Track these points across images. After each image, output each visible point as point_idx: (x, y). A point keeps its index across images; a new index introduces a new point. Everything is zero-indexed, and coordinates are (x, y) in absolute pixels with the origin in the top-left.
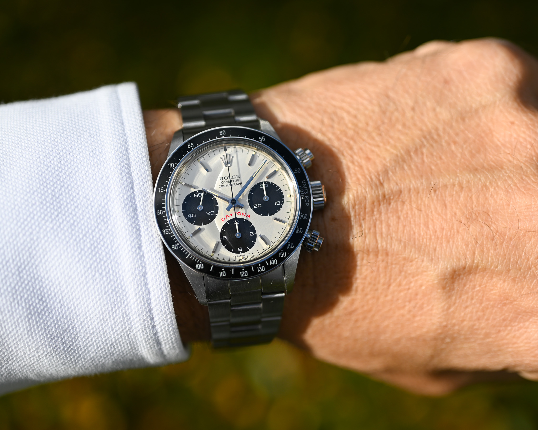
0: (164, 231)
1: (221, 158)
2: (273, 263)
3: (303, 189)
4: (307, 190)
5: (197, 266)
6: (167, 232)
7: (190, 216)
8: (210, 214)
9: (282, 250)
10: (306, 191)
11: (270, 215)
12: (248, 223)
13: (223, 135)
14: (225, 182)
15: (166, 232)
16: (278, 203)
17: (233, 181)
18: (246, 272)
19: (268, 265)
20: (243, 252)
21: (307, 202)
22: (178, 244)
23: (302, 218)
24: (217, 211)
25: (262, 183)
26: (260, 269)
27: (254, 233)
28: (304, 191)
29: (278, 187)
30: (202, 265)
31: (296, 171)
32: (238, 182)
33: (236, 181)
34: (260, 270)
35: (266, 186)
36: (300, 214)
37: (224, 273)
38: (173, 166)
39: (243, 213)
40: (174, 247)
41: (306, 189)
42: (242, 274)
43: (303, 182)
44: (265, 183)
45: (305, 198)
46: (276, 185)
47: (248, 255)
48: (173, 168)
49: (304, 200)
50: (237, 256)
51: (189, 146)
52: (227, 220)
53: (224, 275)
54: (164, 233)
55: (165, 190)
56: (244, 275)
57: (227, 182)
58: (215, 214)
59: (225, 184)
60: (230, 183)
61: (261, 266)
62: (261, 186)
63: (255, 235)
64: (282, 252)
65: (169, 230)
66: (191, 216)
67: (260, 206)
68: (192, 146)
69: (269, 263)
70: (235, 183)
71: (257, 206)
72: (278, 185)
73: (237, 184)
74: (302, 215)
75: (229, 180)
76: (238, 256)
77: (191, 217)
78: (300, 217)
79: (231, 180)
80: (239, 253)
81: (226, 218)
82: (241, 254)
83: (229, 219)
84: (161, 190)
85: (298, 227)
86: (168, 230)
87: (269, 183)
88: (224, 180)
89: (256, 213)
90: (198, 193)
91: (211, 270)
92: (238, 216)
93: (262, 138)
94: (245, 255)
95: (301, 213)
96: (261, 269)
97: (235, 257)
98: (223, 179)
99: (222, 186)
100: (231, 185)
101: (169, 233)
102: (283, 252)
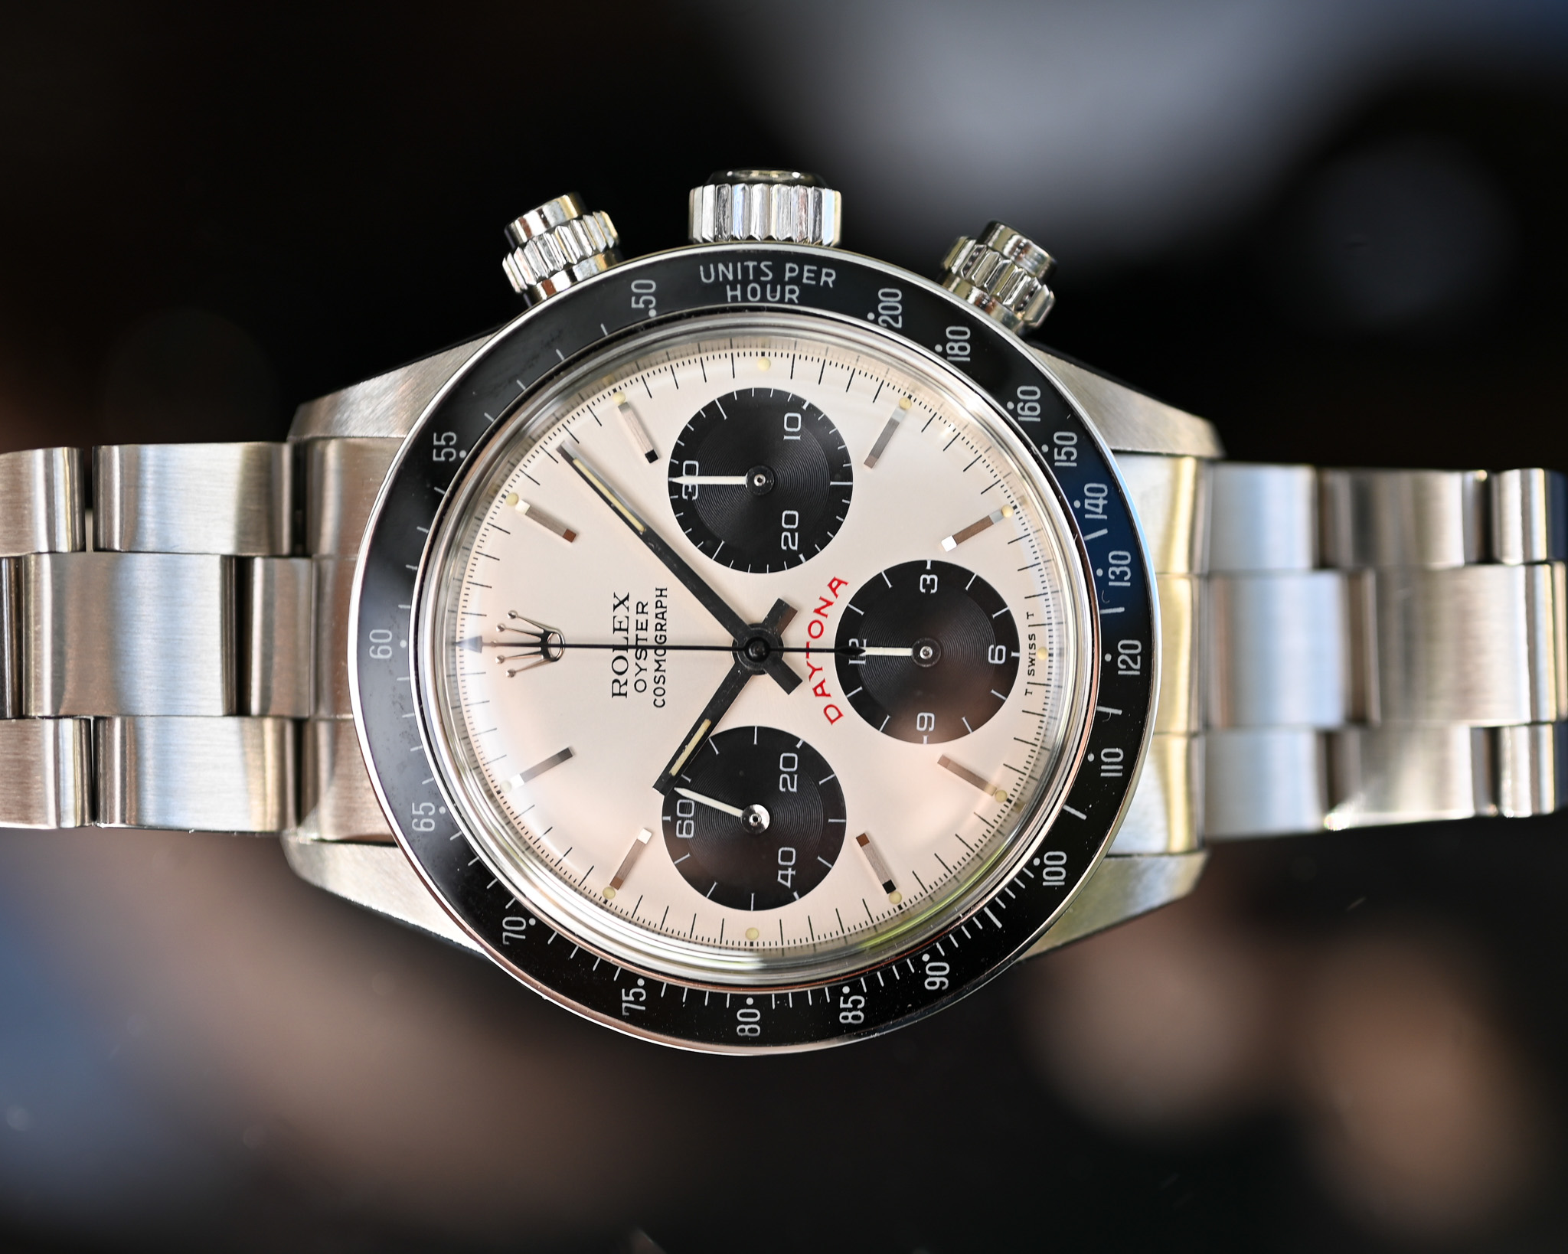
0: (847, 1017)
1: (512, 673)
2: (1101, 502)
3: (745, 283)
4: (751, 264)
5: (1050, 881)
6: (856, 1003)
7: (784, 877)
8: (791, 774)
9: (1045, 448)
10: (757, 269)
11: (848, 475)
12: (871, 594)
13: (395, 644)
14: (642, 675)
15: (855, 1008)
16: (793, 422)
17: (642, 634)
18: (1124, 647)
19: (1104, 532)
20: (1014, 645)
21: (818, 277)
22: (926, 957)
23: (895, 318)
24: (786, 740)
25: (674, 488)
26: (1120, 577)
27: (929, 573)
28: (757, 280)
29: (710, 408)
30: (1049, 858)
31: (647, 303)
32: (651, 609)
33: (642, 618)
34: (1124, 573)
35: (691, 471)
36: (875, 322)
37: (1107, 755)
38: (520, 924)
39: (818, 611)
40: (938, 980)
41: (745, 269)
42: (1129, 668)
43: (708, 276)
44: (675, 471)
45: (792, 281)
46: (696, 420)
47: (1032, 621)
48: (532, 922)
49: (804, 288)
50: (1031, 679)
51: (428, 825)
52: (839, 697)
53: (1117, 755)
54: (855, 1017)
55: (641, 982)
56: (1133, 658)
57: (641, 663)
58: (795, 751)
59: (649, 676)
60: (651, 652)
61: (1106, 566)
62: (690, 495)
63: (939, 567)
64: (1051, 452)
65: (846, 990)
66: (786, 868)
67: (790, 520)
68: (424, 809)
69: (1096, 525)
70: (653, 621)
71: (792, 531)
72: (697, 406)
73: (661, 616)
74: (878, 315)
75: (632, 652)
76: (1031, 673)
77: (790, 872)
78: (890, 327)
79: (632, 642)
80: (1012, 665)
81: (825, 701)
82: (1023, 655)
83: (834, 685)
84: (636, 1002)
85: (939, 348)
86: (847, 997)
87: (678, 453)
88: (630, 676)
89: (824, 542)
90: (675, 818)
91: (1084, 817)
92: (829, 639)
93: (440, 448)
94: (1032, 637)
95: (871, 316)
96: (1118, 571)
97: (1031, 688)
98: (622, 679)
99: (660, 693)
100: (661, 646)
101: (860, 992)
102: (1052, 445)
